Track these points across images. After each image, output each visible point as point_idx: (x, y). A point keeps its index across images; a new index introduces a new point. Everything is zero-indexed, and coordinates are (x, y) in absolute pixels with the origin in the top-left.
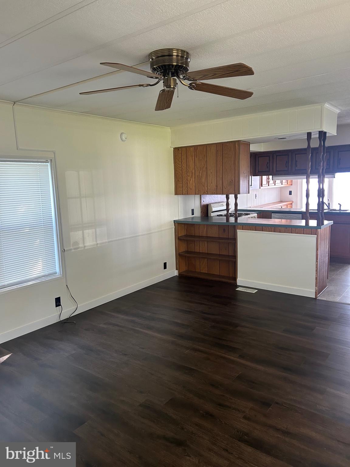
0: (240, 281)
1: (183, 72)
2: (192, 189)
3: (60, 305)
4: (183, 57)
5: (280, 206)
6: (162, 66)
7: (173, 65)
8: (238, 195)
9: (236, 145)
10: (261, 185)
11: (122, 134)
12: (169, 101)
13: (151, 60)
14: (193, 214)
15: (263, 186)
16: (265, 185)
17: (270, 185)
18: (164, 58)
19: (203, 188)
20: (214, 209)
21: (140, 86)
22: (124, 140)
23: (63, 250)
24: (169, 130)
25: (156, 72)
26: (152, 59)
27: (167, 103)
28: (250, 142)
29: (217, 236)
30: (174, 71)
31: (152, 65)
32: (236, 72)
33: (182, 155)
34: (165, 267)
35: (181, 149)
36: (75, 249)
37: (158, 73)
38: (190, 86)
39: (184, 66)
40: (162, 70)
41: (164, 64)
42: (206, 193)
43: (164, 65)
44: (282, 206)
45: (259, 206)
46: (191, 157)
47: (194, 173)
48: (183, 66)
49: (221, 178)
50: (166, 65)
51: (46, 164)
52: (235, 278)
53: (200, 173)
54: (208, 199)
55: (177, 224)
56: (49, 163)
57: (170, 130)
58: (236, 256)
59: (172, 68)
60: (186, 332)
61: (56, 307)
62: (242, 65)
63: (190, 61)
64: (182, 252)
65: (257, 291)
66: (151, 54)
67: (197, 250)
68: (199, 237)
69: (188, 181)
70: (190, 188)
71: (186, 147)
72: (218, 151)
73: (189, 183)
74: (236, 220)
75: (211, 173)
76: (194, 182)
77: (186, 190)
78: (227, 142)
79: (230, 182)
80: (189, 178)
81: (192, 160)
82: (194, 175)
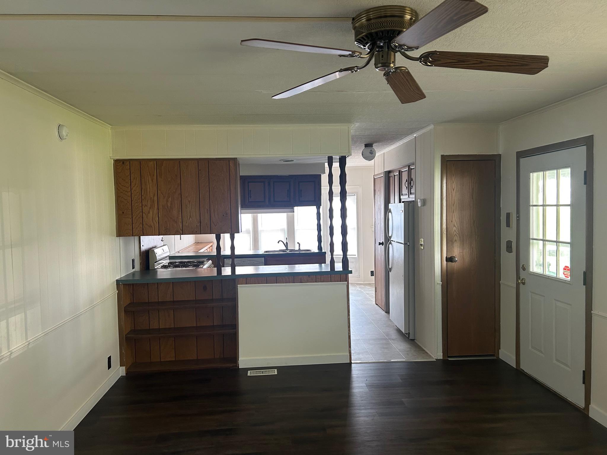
2: (152, 226)
8: (236, 234)
9: (230, 165)
11: (60, 126)
14: (133, 267)
19: (175, 225)
29: (192, 298)
33: (132, 172)
35: (128, 162)
42: (179, 232)
46: (149, 177)
47: (157, 201)
49: (207, 210)
53: (167, 201)
54: (147, 242)
55: (122, 287)
57: (110, 130)
65: (276, 370)
67: (154, 325)
68: (158, 303)
69: (145, 214)
70: (149, 225)
71: (140, 161)
72: (200, 170)
73: (147, 217)
74: (233, 271)
75: (189, 202)
76: (157, 215)
77: (141, 227)
78: (216, 159)
79: (223, 215)
80: (145, 209)
81: (152, 180)
82: (156, 204)
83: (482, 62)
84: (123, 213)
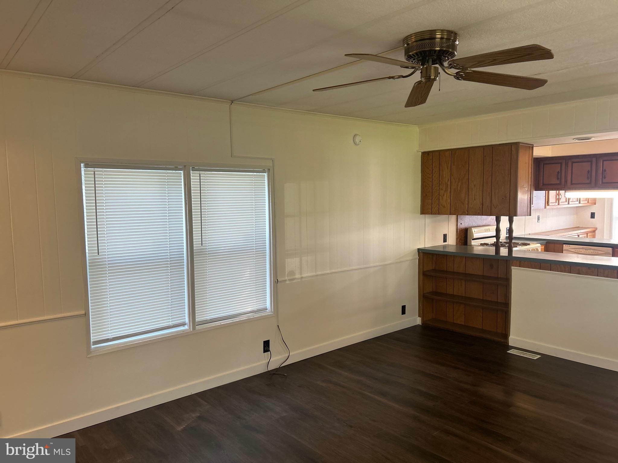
0: (514, 339)
1: (448, 58)
2: (445, 207)
3: (269, 351)
4: (450, 39)
5: (576, 234)
6: (420, 53)
7: (436, 51)
8: (514, 217)
9: (513, 149)
10: (547, 202)
11: (355, 136)
12: (424, 94)
13: (406, 45)
14: (445, 240)
15: (550, 204)
16: (554, 204)
17: (560, 204)
18: (423, 42)
19: (463, 206)
20: (475, 236)
21: (390, 79)
22: (358, 143)
23: (277, 281)
24: (416, 129)
25: (411, 60)
26: (408, 44)
27: (421, 98)
28: (533, 145)
29: (480, 273)
30: (435, 58)
31: (407, 52)
32: (526, 56)
33: (433, 161)
34: (403, 312)
36: (290, 280)
37: (414, 61)
38: (457, 75)
39: (451, 50)
40: (419, 57)
41: (424, 49)
42: (465, 213)
43: (423, 51)
44: (579, 234)
45: (543, 232)
46: (446, 164)
48: (448, 51)
49: (489, 193)
50: (427, 50)
51: (263, 174)
52: (506, 335)
53: (458, 185)
54: (467, 221)
55: (421, 254)
56: (267, 173)
57: (418, 130)
58: (508, 304)
59: (434, 55)
60: (434, 405)
61: (264, 352)
62: (536, 47)
63: (458, 45)
64: (427, 293)
65: (539, 356)
66: (406, 39)
67: (450, 291)
68: (453, 273)
69: (441, 196)
70: (443, 206)
71: (439, 152)
72: (485, 156)
73: (442, 199)
74: (510, 251)
75: (475, 186)
76: (449, 198)
77: (437, 207)
78: (500, 144)
79: (503, 199)
80: (442, 192)
81: (448, 168)
82: (449, 187)
83: (495, 60)
84: (426, 195)
